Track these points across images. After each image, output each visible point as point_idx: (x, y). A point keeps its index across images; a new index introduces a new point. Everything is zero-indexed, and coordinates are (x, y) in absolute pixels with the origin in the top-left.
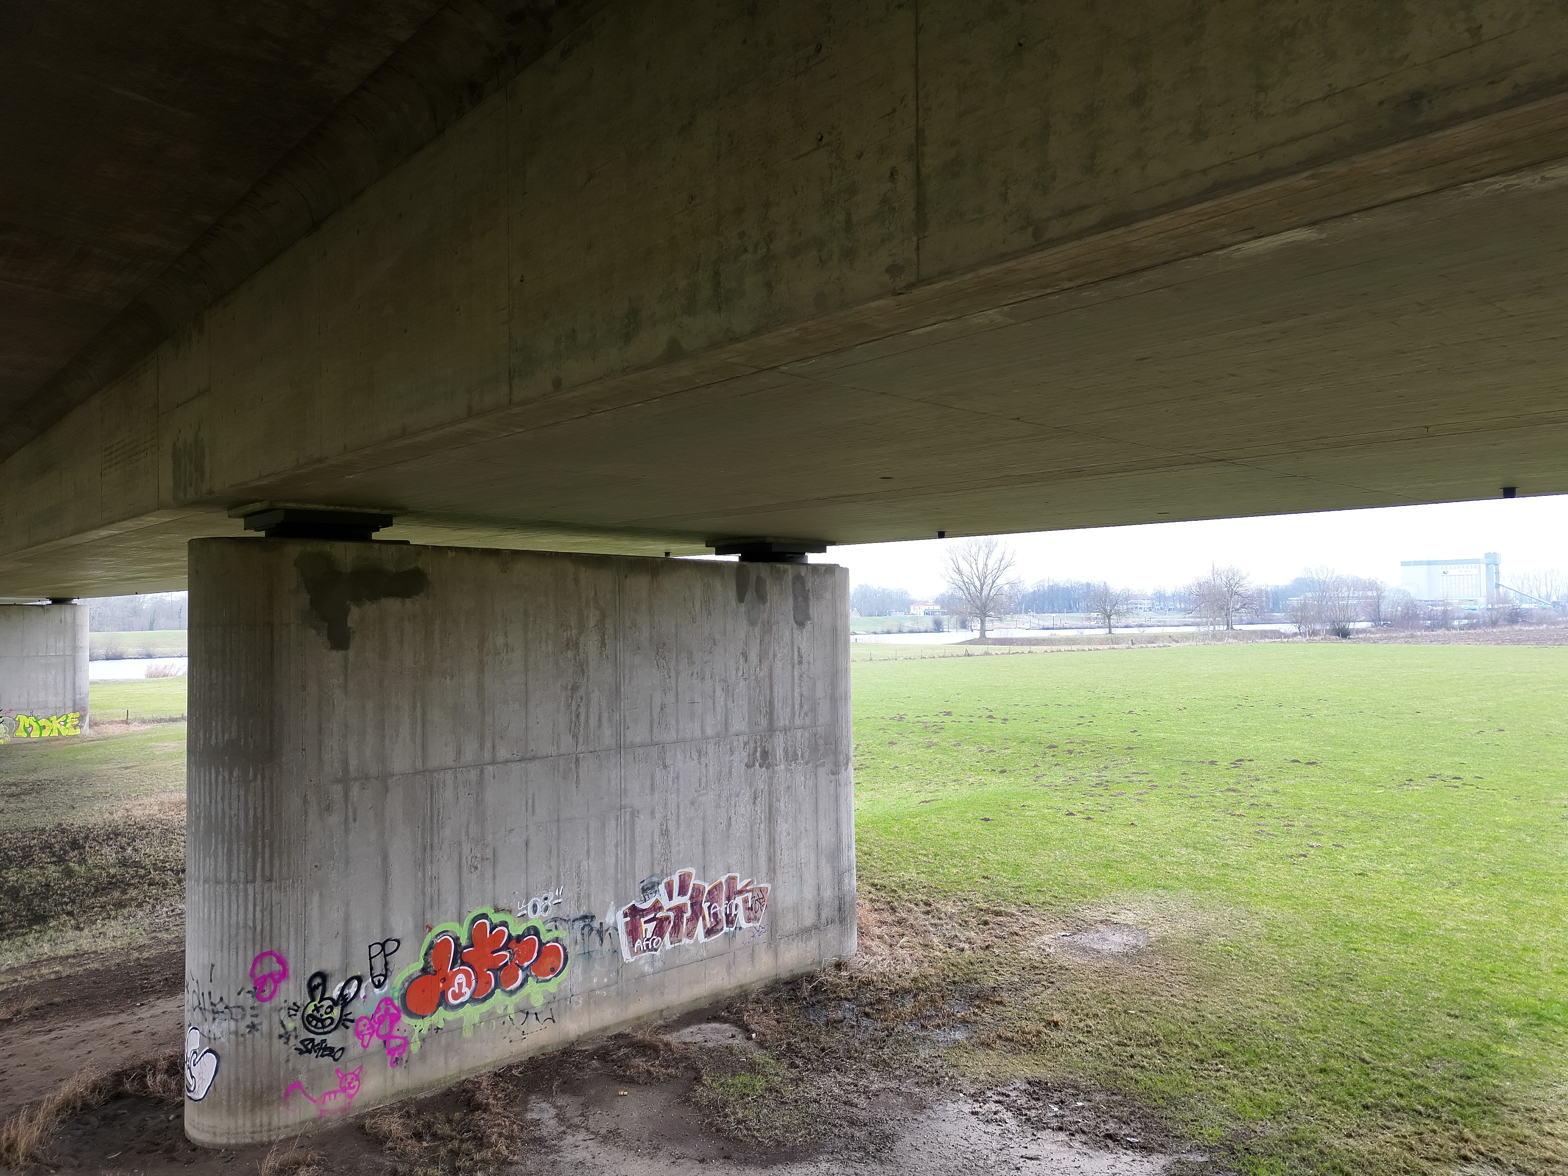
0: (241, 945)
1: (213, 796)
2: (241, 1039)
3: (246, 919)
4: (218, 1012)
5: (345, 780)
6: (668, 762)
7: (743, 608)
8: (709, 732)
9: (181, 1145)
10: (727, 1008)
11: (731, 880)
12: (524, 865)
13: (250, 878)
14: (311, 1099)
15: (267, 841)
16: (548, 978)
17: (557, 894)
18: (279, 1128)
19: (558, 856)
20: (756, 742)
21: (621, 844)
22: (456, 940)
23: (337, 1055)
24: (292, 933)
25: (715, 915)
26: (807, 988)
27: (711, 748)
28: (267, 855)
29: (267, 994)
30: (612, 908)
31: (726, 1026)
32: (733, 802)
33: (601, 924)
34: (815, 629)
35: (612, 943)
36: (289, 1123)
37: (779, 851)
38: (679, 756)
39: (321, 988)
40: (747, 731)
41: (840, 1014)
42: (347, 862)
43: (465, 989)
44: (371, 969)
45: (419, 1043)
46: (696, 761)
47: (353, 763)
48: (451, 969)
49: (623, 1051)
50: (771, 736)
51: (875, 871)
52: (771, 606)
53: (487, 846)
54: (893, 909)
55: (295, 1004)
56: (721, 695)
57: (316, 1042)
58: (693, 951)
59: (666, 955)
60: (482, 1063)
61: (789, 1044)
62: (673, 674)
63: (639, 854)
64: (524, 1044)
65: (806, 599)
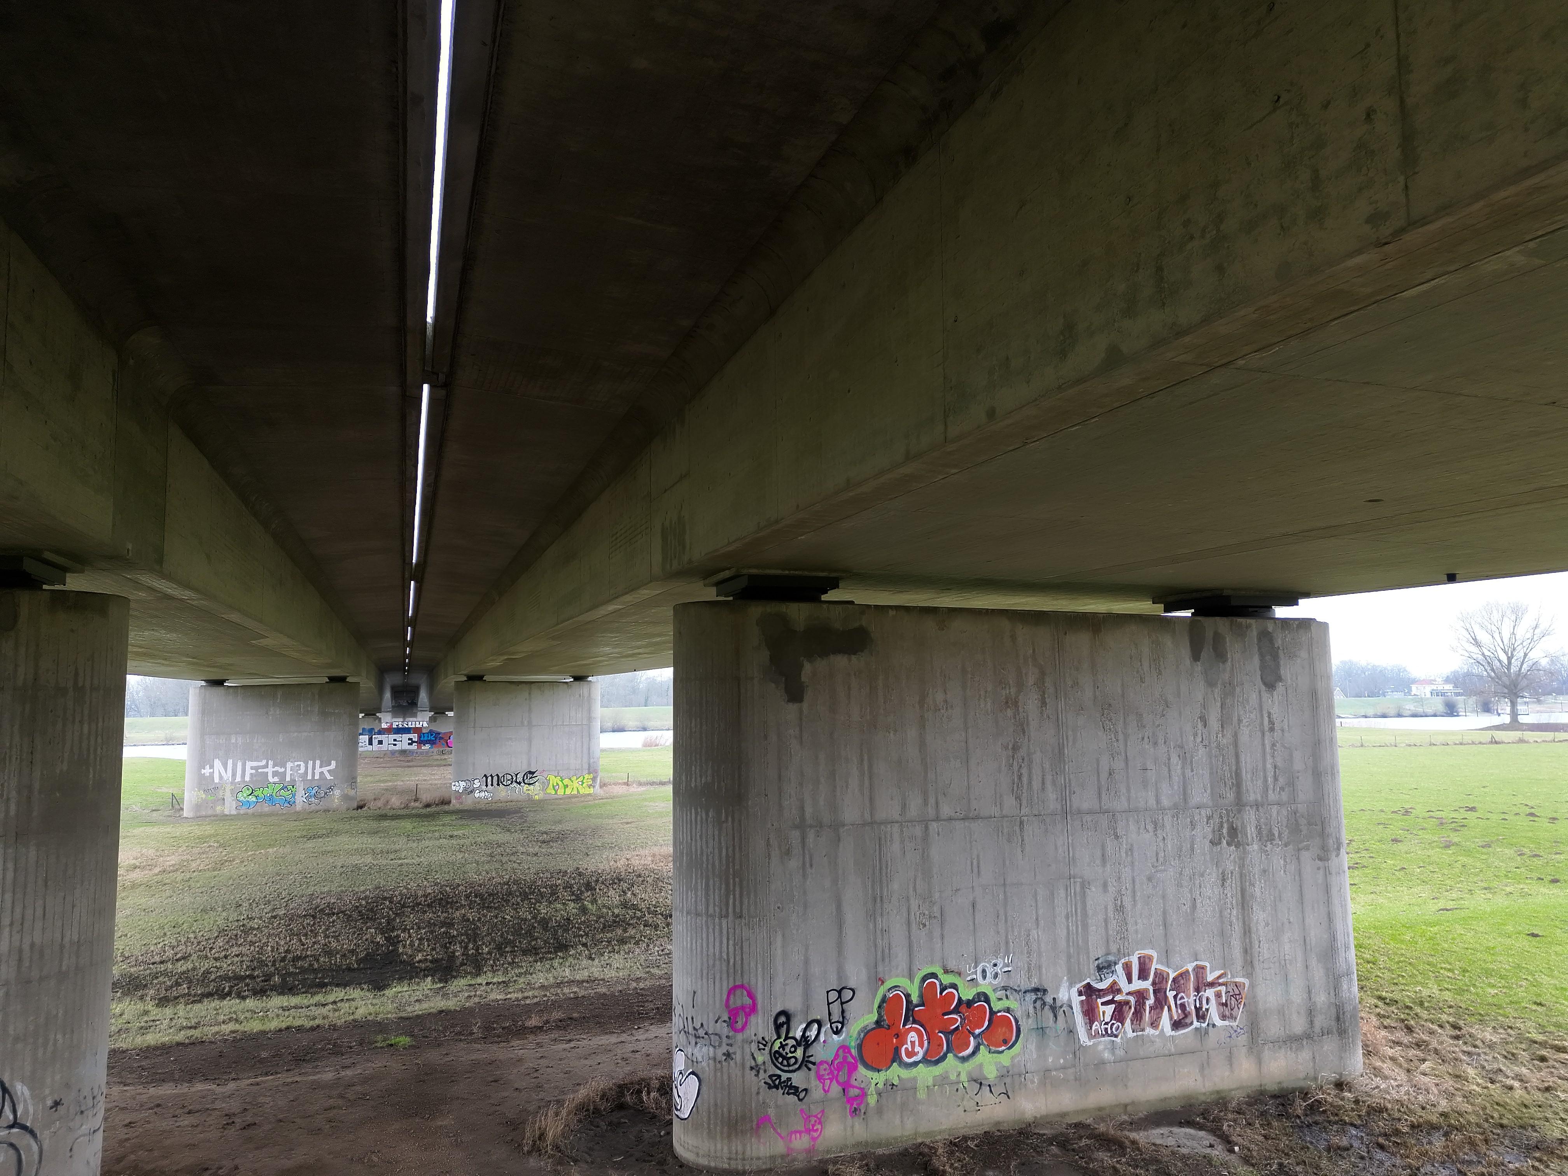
0: (718, 977)
1: (694, 834)
2: (719, 1066)
3: (721, 953)
4: (699, 1037)
5: (801, 826)
6: (1119, 832)
7: (1199, 667)
8: (1166, 802)
9: (670, 1159)
10: (1202, 1114)
11: (1200, 970)
12: (971, 928)
13: (724, 913)
14: (779, 1135)
15: (737, 880)
16: (1000, 1049)
17: (1006, 961)
18: (752, 1159)
19: (1006, 921)
20: (1221, 817)
21: (1072, 916)
22: (908, 996)
23: (802, 1095)
24: (760, 969)
25: (1183, 1006)
26: (1300, 1107)
27: (1168, 820)
28: (737, 893)
29: (739, 1025)
30: (1065, 985)
31: (1202, 1133)
32: (1197, 882)
33: (1054, 999)
34: (1289, 692)
35: (1067, 1022)
36: (761, 1155)
37: (1257, 942)
38: (1132, 827)
39: (785, 1026)
40: (1211, 804)
41: (1345, 1142)
42: (805, 907)
43: (917, 1049)
44: (830, 1014)
45: (875, 1096)
46: (1152, 834)
47: (809, 811)
48: (904, 1026)
49: (1084, 1142)
50: (1239, 811)
51: (1382, 982)
52: (1233, 665)
53: (934, 904)
54: (1409, 1029)
55: (763, 1038)
56: (1177, 763)
57: (783, 1079)
58: (1159, 1043)
59: (1127, 1043)
60: (937, 1129)
61: (1281, 1165)
62: (1121, 737)
63: (1092, 929)
64: (979, 1117)
65: (1275, 657)
